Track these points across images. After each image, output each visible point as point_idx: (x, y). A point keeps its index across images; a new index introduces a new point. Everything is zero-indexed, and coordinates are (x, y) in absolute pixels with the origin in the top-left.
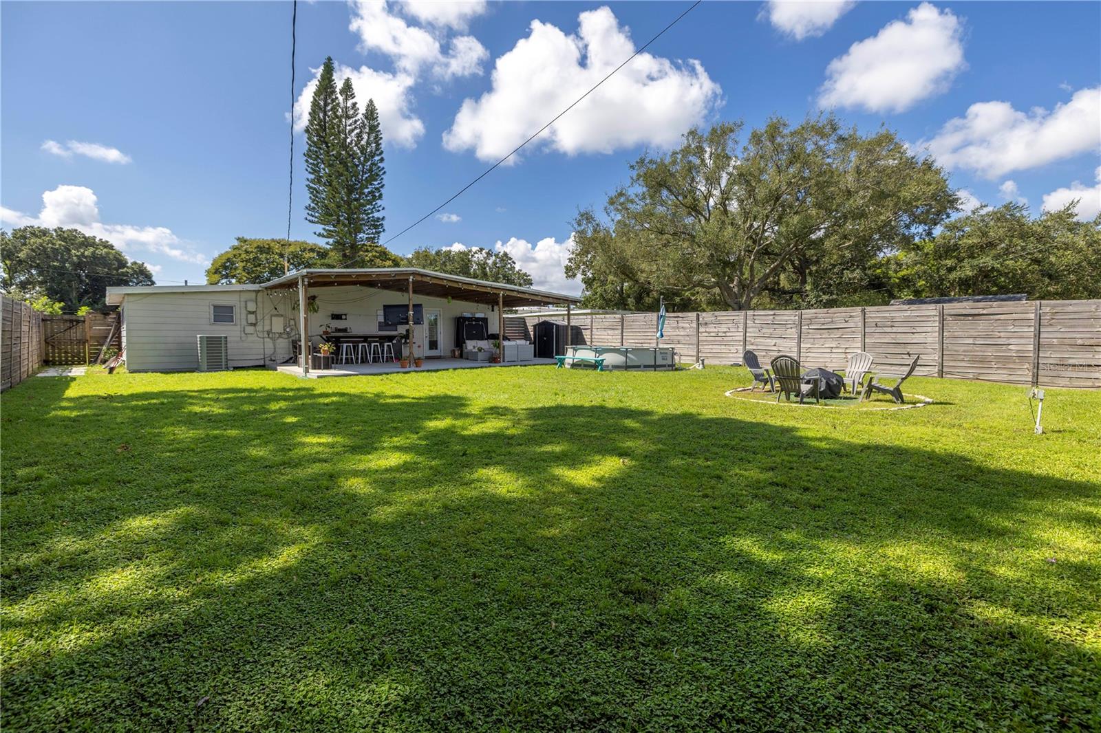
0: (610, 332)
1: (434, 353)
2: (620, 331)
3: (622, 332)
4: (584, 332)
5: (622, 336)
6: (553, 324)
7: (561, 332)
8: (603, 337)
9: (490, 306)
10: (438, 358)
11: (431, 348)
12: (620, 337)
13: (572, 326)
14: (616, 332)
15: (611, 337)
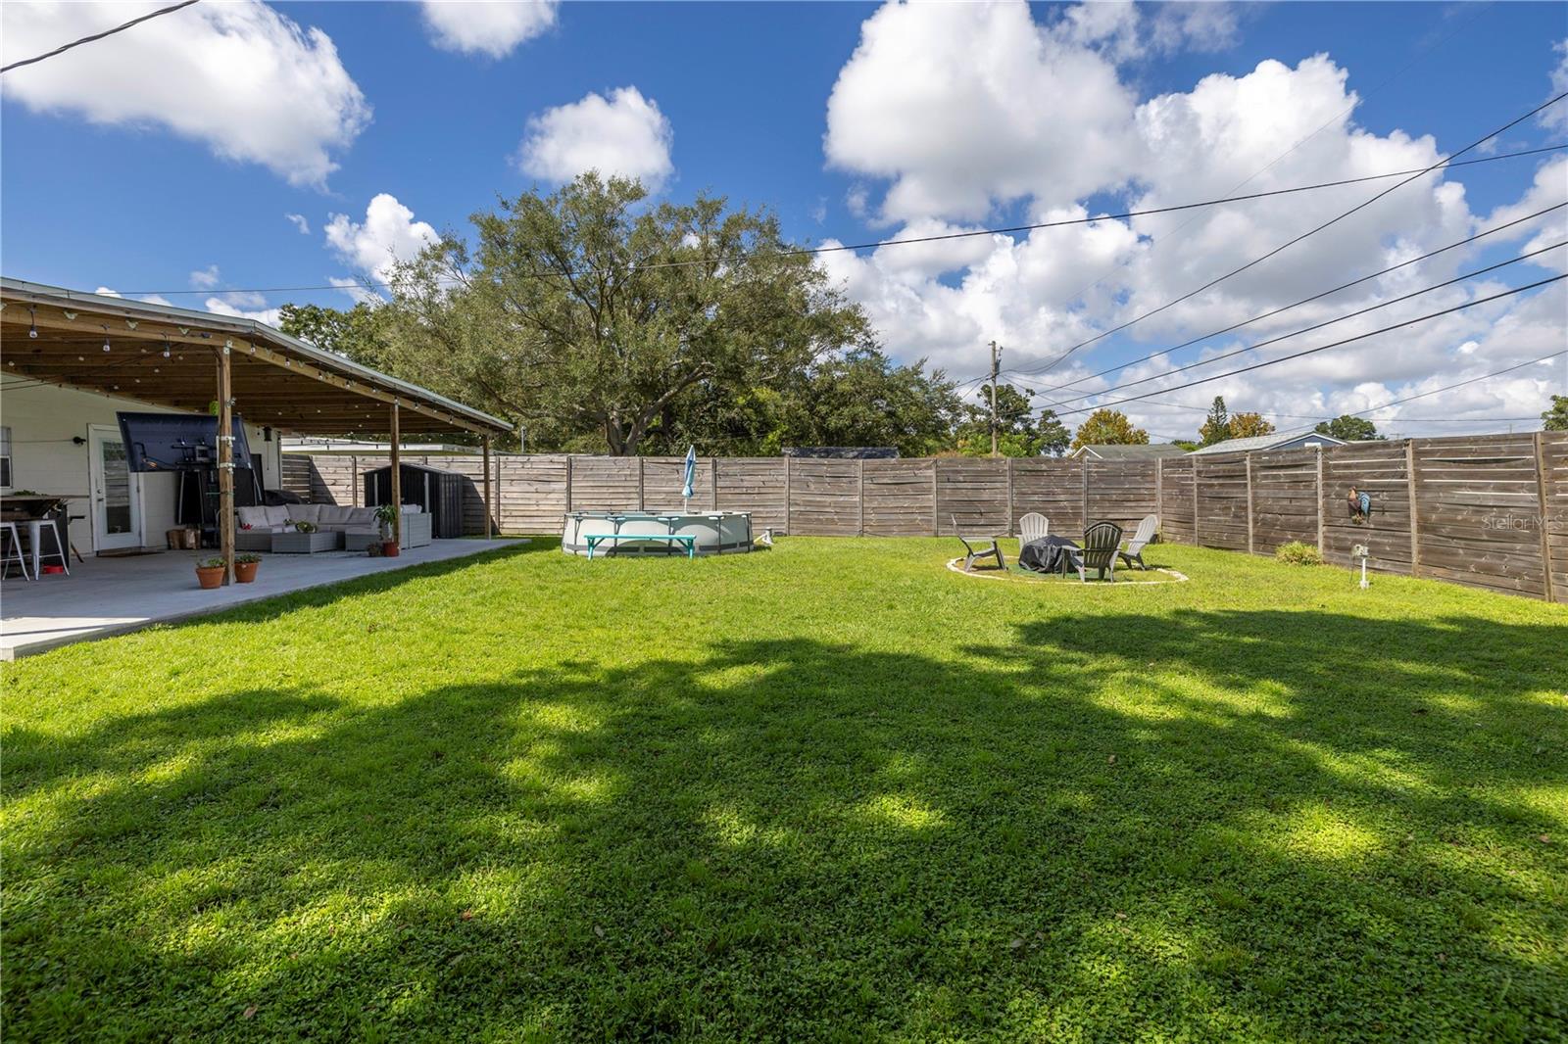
0: (542, 487)
1: (120, 541)
2: (565, 485)
3: (569, 487)
5: (569, 493)
6: (423, 471)
9: (261, 430)
10: (136, 553)
11: (111, 530)
12: (564, 496)
14: (556, 486)
15: (542, 495)
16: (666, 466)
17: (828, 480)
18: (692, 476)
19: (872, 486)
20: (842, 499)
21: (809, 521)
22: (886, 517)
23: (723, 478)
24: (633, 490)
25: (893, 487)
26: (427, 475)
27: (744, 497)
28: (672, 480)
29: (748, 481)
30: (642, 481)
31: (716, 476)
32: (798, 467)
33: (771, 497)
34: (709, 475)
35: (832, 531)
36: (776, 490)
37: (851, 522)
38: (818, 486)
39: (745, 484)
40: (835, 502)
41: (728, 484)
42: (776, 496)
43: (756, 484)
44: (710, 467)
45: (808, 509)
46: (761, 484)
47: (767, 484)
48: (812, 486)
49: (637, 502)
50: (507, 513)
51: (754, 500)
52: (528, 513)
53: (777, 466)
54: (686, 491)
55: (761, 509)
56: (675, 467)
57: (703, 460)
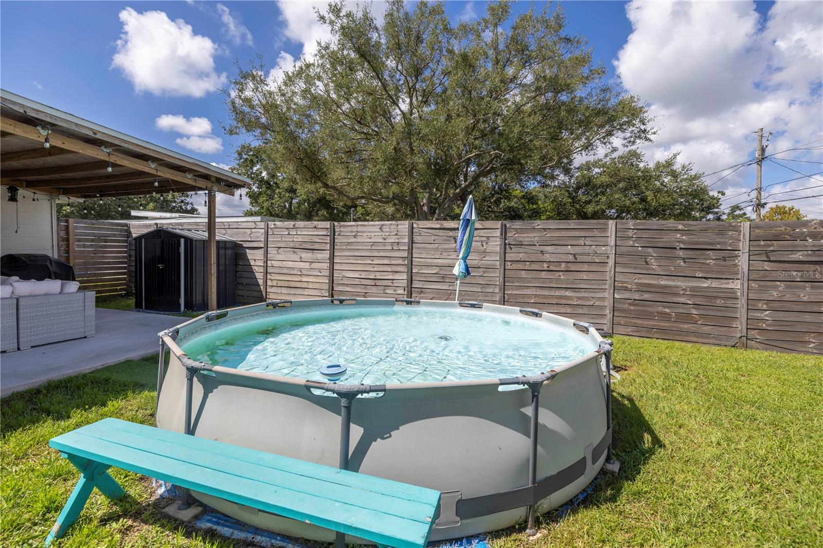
0: (306, 255)
2: (326, 255)
3: (332, 257)
4: (250, 254)
5: (332, 263)
6: (179, 236)
7: (198, 254)
8: (290, 264)
12: (326, 265)
13: (218, 242)
14: (319, 256)
15: (307, 265)
16: (441, 233)
17: (681, 253)
18: (469, 247)
19: (767, 266)
20: (706, 284)
21: (649, 316)
22: (792, 317)
23: (515, 249)
24: (401, 262)
25: (812, 267)
26: (182, 240)
27: (543, 275)
28: (446, 250)
29: (551, 253)
30: (410, 250)
31: (505, 246)
32: (630, 233)
33: (584, 276)
34: (495, 245)
35: (688, 333)
36: (594, 268)
37: (725, 320)
38: (663, 262)
39: (547, 257)
40: (693, 289)
41: (522, 256)
42: (591, 276)
43: (563, 258)
44: (498, 233)
45: (646, 296)
46: (571, 258)
47: (580, 258)
48: (654, 264)
49: (405, 276)
50: (274, 283)
51: (558, 280)
52: (293, 284)
53: (596, 233)
54: (458, 270)
55: (568, 293)
56: (451, 233)
57: (488, 224)
